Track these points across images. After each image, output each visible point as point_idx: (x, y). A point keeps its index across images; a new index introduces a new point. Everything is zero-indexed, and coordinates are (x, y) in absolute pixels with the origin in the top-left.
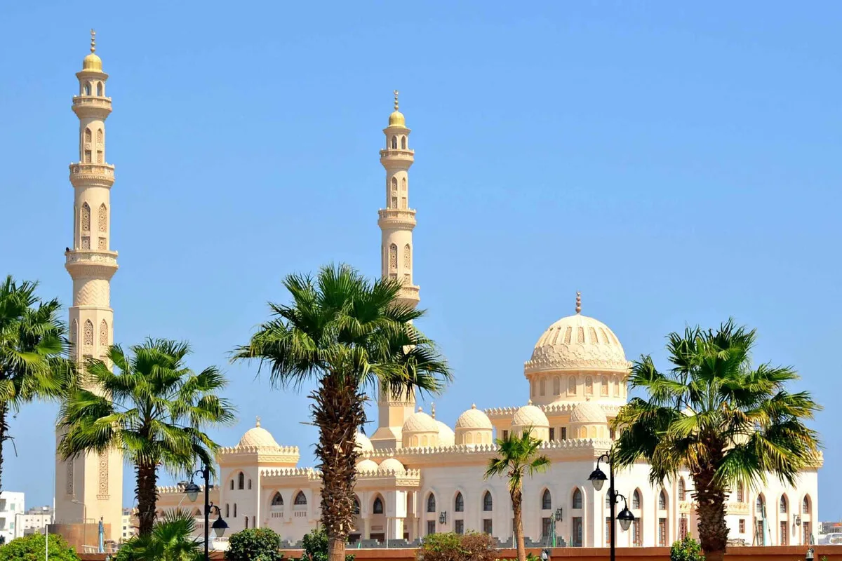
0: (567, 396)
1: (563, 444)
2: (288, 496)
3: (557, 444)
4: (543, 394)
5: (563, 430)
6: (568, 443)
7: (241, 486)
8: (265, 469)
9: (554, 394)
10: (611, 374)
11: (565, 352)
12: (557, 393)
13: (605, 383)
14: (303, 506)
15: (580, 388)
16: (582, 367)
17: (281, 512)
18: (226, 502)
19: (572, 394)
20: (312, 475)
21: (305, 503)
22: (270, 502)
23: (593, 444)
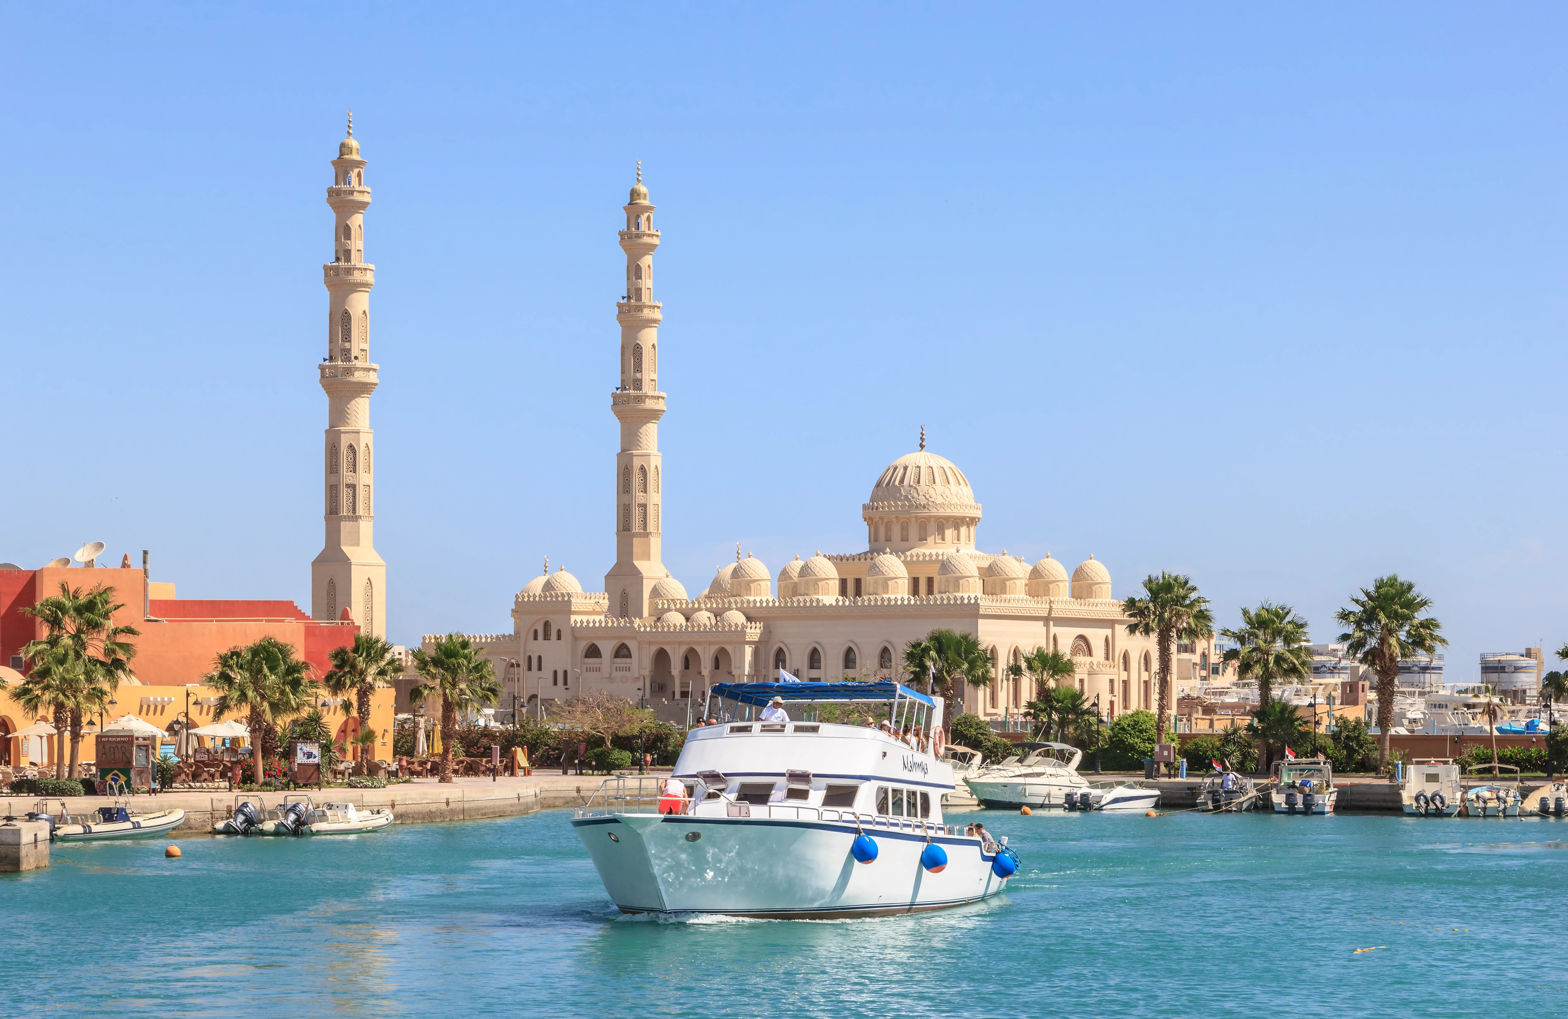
0: (935, 543)
1: (928, 600)
2: (607, 648)
3: (922, 600)
4: (905, 539)
5: (930, 581)
6: (935, 599)
7: (547, 637)
8: (578, 618)
9: (920, 540)
10: (963, 519)
11: (915, 495)
12: (923, 538)
13: (957, 528)
14: (628, 660)
15: (949, 533)
16: (948, 512)
17: (598, 666)
18: (528, 654)
19: (940, 541)
20: (639, 627)
21: (629, 656)
22: (583, 655)
23: (979, 601)
